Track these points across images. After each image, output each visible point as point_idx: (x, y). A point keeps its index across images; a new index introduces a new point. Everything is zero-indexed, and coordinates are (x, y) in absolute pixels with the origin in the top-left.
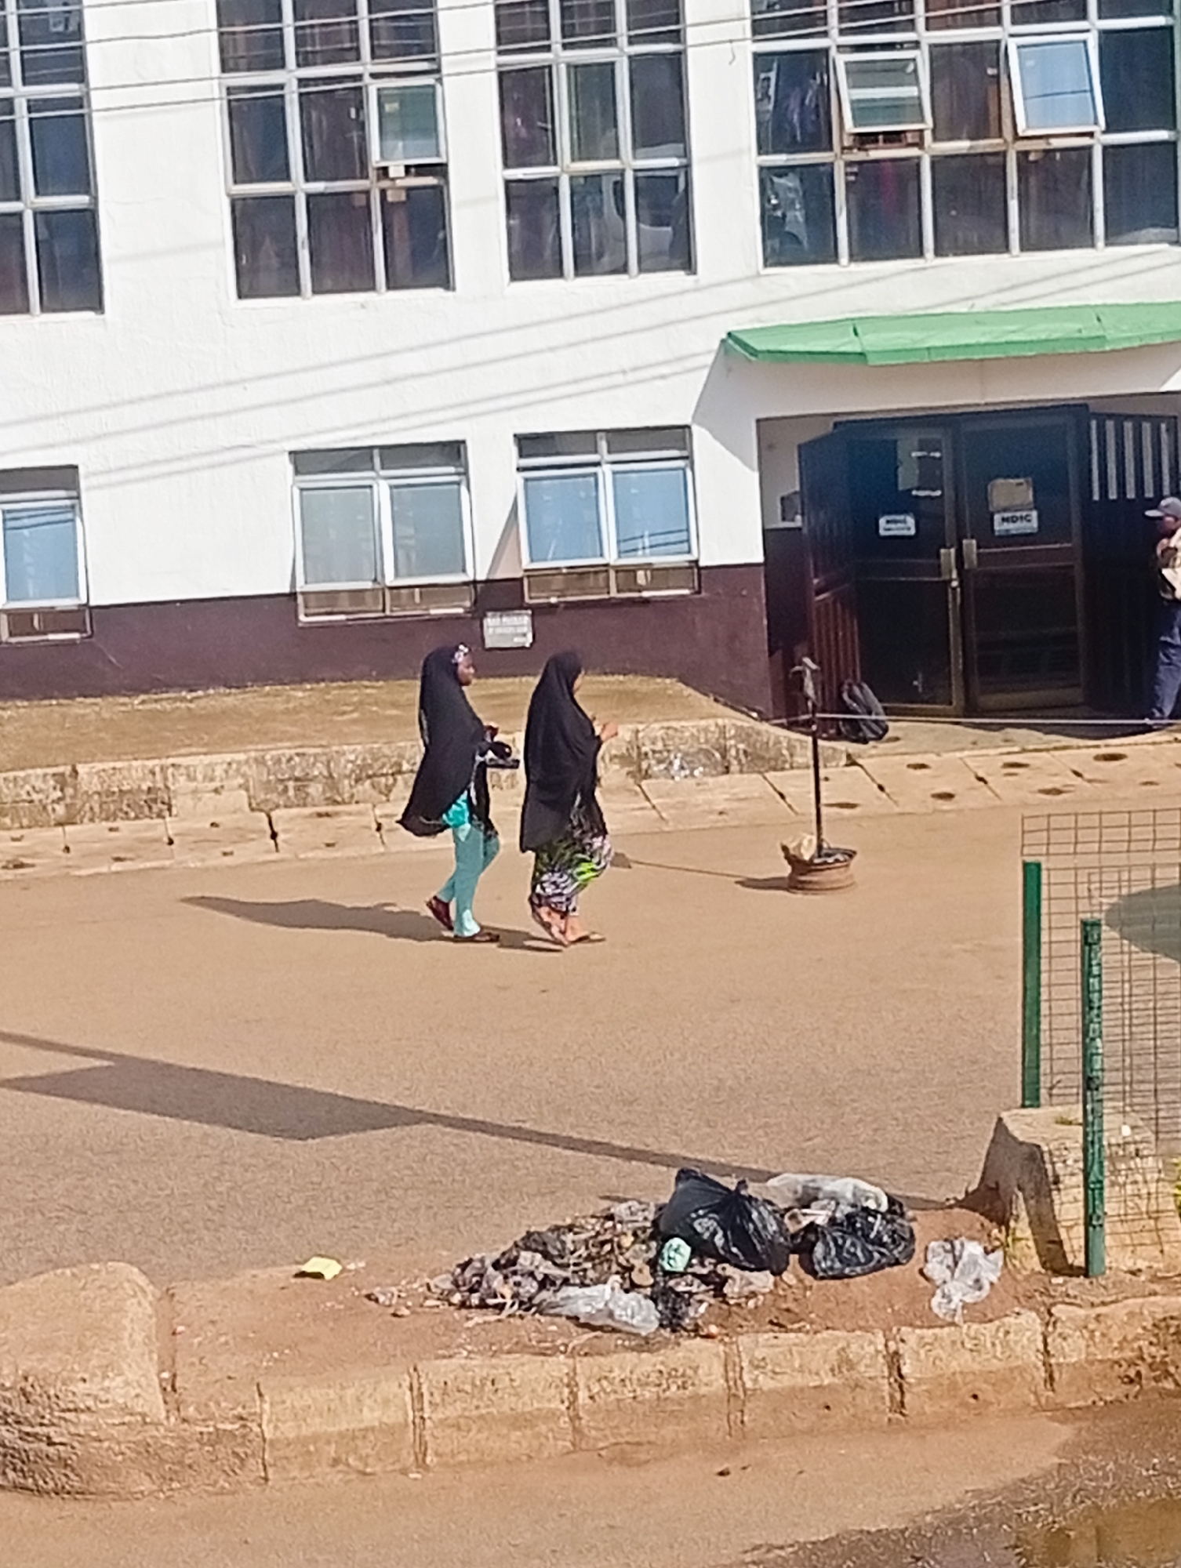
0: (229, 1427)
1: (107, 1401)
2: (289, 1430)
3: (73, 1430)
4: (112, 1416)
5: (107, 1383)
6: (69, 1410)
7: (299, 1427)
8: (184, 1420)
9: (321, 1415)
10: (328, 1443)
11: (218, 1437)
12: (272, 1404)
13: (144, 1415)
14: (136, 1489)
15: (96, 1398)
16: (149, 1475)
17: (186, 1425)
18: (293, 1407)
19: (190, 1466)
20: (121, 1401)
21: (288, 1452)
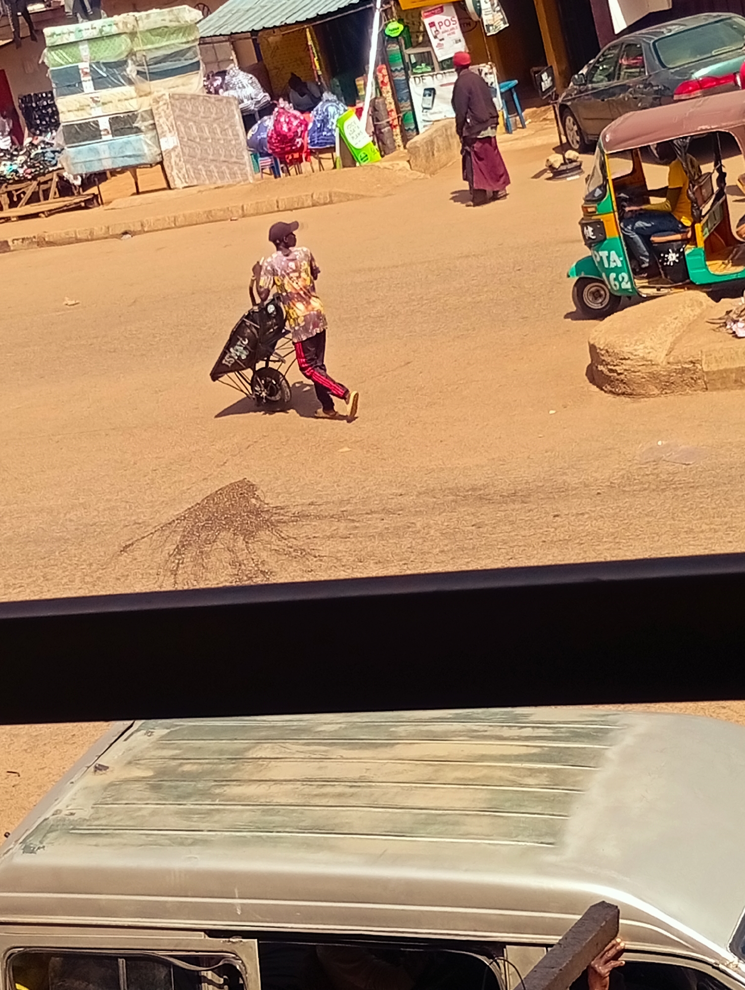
0: (687, 366)
1: (635, 355)
2: (714, 367)
3: (624, 367)
4: (638, 361)
5: (636, 347)
6: (621, 359)
7: (718, 366)
8: (669, 363)
9: (727, 360)
10: (732, 373)
11: (684, 371)
12: (706, 356)
13: (651, 361)
14: (651, 393)
15: (632, 354)
16: (656, 387)
17: (669, 366)
18: (715, 357)
19: (672, 383)
20: (641, 355)
21: (714, 377)
